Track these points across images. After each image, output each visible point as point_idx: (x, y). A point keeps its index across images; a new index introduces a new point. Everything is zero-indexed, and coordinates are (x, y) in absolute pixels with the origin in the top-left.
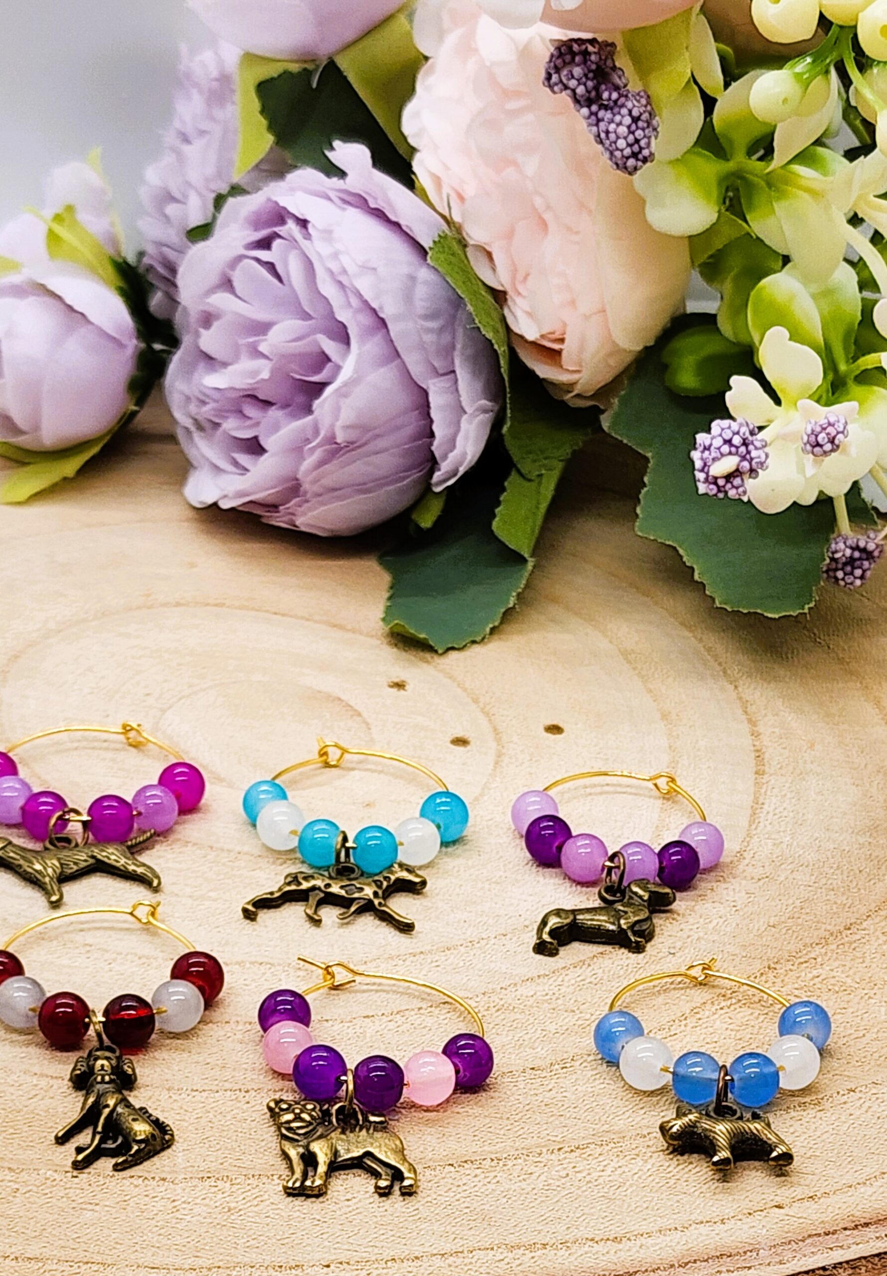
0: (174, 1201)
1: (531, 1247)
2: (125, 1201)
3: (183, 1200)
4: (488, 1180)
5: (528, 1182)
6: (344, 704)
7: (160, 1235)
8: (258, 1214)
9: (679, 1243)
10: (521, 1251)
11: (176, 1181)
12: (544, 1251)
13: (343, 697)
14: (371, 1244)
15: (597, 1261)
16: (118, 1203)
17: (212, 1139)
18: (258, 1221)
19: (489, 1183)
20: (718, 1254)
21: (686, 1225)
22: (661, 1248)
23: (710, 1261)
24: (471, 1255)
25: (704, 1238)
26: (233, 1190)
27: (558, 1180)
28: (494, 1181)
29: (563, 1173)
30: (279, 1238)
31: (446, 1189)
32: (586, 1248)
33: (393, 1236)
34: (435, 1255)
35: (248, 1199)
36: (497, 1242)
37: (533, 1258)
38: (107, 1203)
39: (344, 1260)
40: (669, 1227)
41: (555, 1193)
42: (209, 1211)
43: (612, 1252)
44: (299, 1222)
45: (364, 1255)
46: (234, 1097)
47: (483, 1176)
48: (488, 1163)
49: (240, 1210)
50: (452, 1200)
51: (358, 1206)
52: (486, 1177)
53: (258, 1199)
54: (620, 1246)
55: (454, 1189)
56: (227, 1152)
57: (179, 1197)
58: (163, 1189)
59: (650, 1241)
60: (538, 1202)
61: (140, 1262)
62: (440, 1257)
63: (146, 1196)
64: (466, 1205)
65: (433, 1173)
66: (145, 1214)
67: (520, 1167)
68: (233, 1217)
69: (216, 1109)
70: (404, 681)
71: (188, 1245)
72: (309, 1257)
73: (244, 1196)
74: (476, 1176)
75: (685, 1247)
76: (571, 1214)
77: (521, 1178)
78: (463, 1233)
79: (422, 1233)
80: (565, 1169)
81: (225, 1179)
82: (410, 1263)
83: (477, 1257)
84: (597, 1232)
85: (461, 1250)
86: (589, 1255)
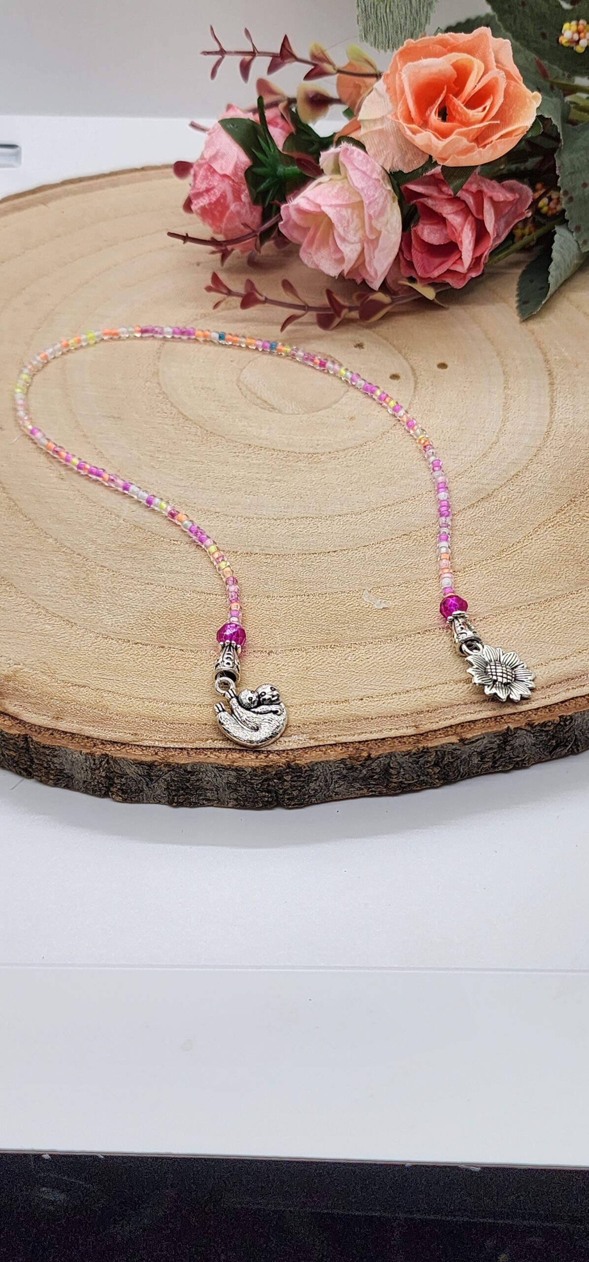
0: (278, 665)
3: (282, 664)
11: (278, 653)
20: (566, 678)
23: (562, 683)
46: (301, 599)
49: (313, 668)
53: (321, 661)
56: (302, 633)
57: (280, 663)
58: (271, 658)
63: (263, 663)
65: (410, 638)
68: (309, 673)
69: (294, 607)
71: (288, 691)
73: (313, 659)
81: (303, 649)
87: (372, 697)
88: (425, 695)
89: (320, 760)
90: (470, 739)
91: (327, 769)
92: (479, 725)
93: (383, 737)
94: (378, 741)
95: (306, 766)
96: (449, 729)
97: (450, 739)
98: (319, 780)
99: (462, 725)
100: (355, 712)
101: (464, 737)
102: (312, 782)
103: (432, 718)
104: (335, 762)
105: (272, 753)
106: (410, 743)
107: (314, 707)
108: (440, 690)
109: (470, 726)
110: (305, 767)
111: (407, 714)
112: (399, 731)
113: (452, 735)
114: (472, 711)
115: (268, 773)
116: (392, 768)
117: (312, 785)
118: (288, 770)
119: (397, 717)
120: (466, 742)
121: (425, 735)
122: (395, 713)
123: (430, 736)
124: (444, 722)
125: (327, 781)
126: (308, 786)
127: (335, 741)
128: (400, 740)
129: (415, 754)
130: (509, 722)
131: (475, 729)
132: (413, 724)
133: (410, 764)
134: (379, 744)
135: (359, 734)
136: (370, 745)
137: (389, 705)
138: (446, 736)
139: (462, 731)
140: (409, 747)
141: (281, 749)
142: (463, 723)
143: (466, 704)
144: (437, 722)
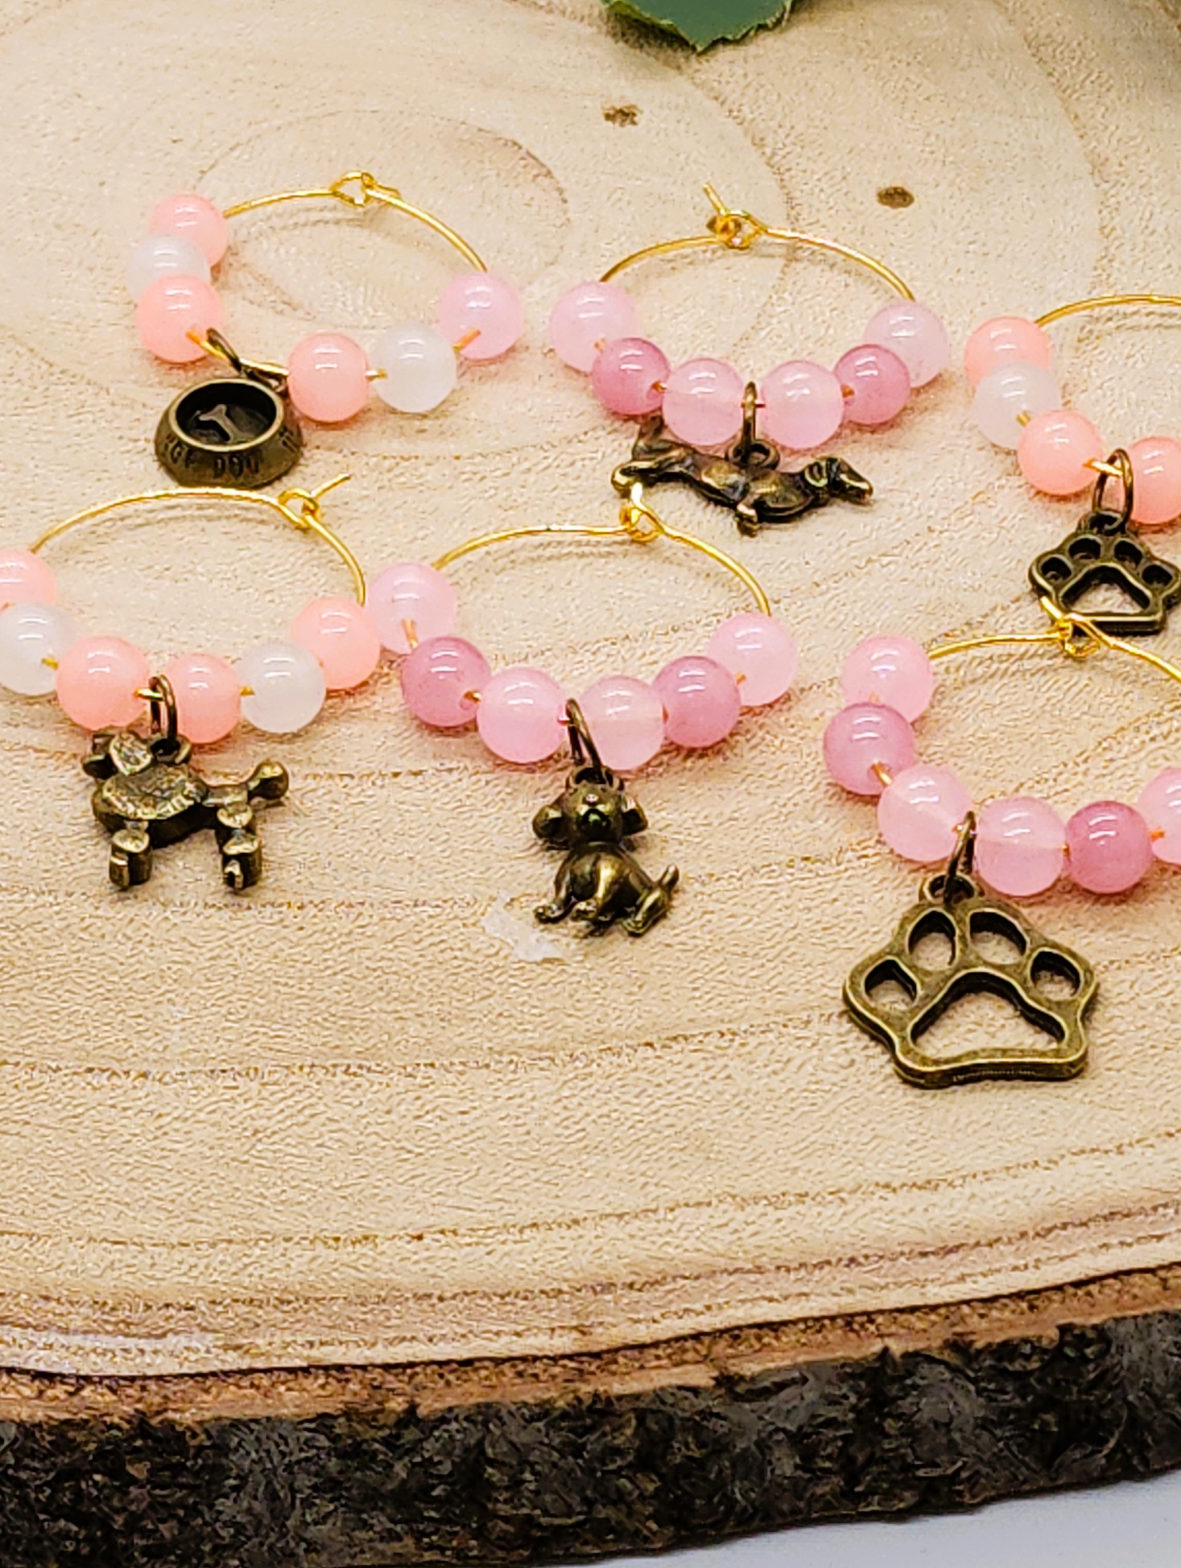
0: (160, 1116)
1: (776, 1201)
2: (75, 1117)
3: (175, 1114)
4: (711, 1073)
5: (782, 1076)
6: (522, 153)
7: (132, 1180)
8: (302, 1141)
9: (1038, 1190)
10: (759, 1209)
11: (167, 1079)
12: (801, 1208)
13: (521, 141)
14: (498, 1196)
15: (893, 1227)
16: (62, 1120)
17: (233, 998)
18: (305, 1152)
19: (714, 1078)
20: (1106, 1211)
21: (1055, 1158)
22: (1006, 1202)
23: (1091, 1224)
24: (670, 1216)
25: (1084, 1180)
26: (265, 1094)
27: (836, 1072)
28: (722, 1075)
29: (844, 1060)
30: (337, 1184)
31: (637, 1090)
32: (875, 1203)
33: (537, 1180)
34: (608, 1215)
35: (287, 1112)
36: (718, 1191)
37: (779, 1220)
38: (45, 1121)
39: (448, 1226)
40: (1023, 1162)
41: (828, 1096)
42: (219, 1135)
43: (920, 1209)
44: (376, 1155)
45: (485, 1216)
46: (277, 917)
47: (703, 1065)
48: (714, 1039)
49: (274, 1133)
50: (646, 1111)
51: (479, 1124)
52: (708, 1069)
53: (307, 1112)
54: (935, 1198)
55: (650, 1091)
56: (259, 1022)
57: (168, 1109)
58: (141, 1094)
59: (989, 1187)
60: (794, 1115)
61: (93, 1231)
62: (615, 1219)
63: (113, 1106)
64: (669, 1120)
65: (615, 1059)
66: (107, 1141)
67: (770, 1049)
68: (259, 1147)
69: (245, 940)
70: (634, 107)
71: (179, 1200)
72: (387, 1221)
73: (281, 1106)
74: (690, 1066)
75: (1052, 1199)
76: (853, 1139)
77: (769, 1069)
78: (662, 1173)
79: (588, 1175)
80: (847, 1051)
81: (252, 1072)
82: (563, 1231)
83: (680, 1220)
84: (895, 1171)
85: (653, 1206)
86: (877, 1215)
87: (455, 1232)
88: (632, 1237)
89: (249, 1413)
90: (753, 1379)
91: (273, 1448)
92: (789, 1337)
93: (465, 1355)
94: (446, 1369)
95: (198, 1430)
96: (689, 1344)
97: (686, 1373)
98: (249, 1488)
99: (734, 1334)
100: (392, 1275)
101: (733, 1369)
102: (226, 1496)
103: (639, 1307)
104: (298, 1424)
105: (94, 1383)
106: (554, 1377)
107: (257, 1252)
108: (682, 1224)
109: (759, 1338)
110: (194, 1435)
111: (560, 1292)
112: (521, 1341)
113: (697, 1362)
114: (776, 1295)
115: (73, 1446)
116: (492, 1463)
117: (221, 1504)
118: (139, 1443)
119: (526, 1298)
120: (741, 1389)
121: (605, 1357)
122: (521, 1286)
123: (621, 1360)
124: (679, 1323)
125: (273, 1496)
126: (211, 1507)
127: (309, 1357)
128: (521, 1367)
129: (564, 1415)
130: (890, 1335)
131: (774, 1350)
132: (574, 1323)
133: (556, 1455)
134: (451, 1377)
135: (391, 1342)
136: (421, 1377)
137: (506, 1260)
138: (676, 1365)
139: (730, 1351)
140: (548, 1390)
141: (126, 1373)
142: (739, 1328)
143: (759, 1270)
144: (655, 1321)
